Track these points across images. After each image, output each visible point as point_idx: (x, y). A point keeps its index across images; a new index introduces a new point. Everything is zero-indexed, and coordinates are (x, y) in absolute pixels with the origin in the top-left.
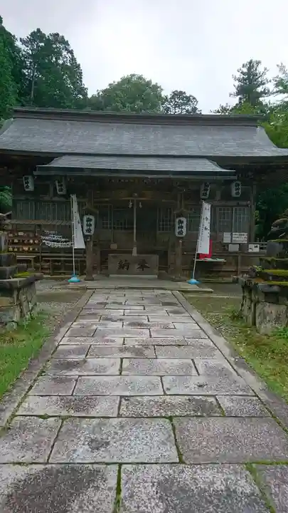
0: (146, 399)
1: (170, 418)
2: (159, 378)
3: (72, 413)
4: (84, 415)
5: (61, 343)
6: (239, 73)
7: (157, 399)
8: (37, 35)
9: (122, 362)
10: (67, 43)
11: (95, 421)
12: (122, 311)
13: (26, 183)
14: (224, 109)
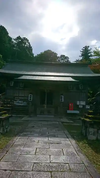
0: (43, 164)
1: (51, 172)
2: (49, 156)
3: (15, 169)
4: (20, 170)
5: (16, 141)
6: (82, 50)
7: (47, 164)
8: (19, 38)
9: (36, 149)
10: (28, 40)
11: (24, 172)
12: (40, 129)
13: (11, 83)
14: (77, 61)
